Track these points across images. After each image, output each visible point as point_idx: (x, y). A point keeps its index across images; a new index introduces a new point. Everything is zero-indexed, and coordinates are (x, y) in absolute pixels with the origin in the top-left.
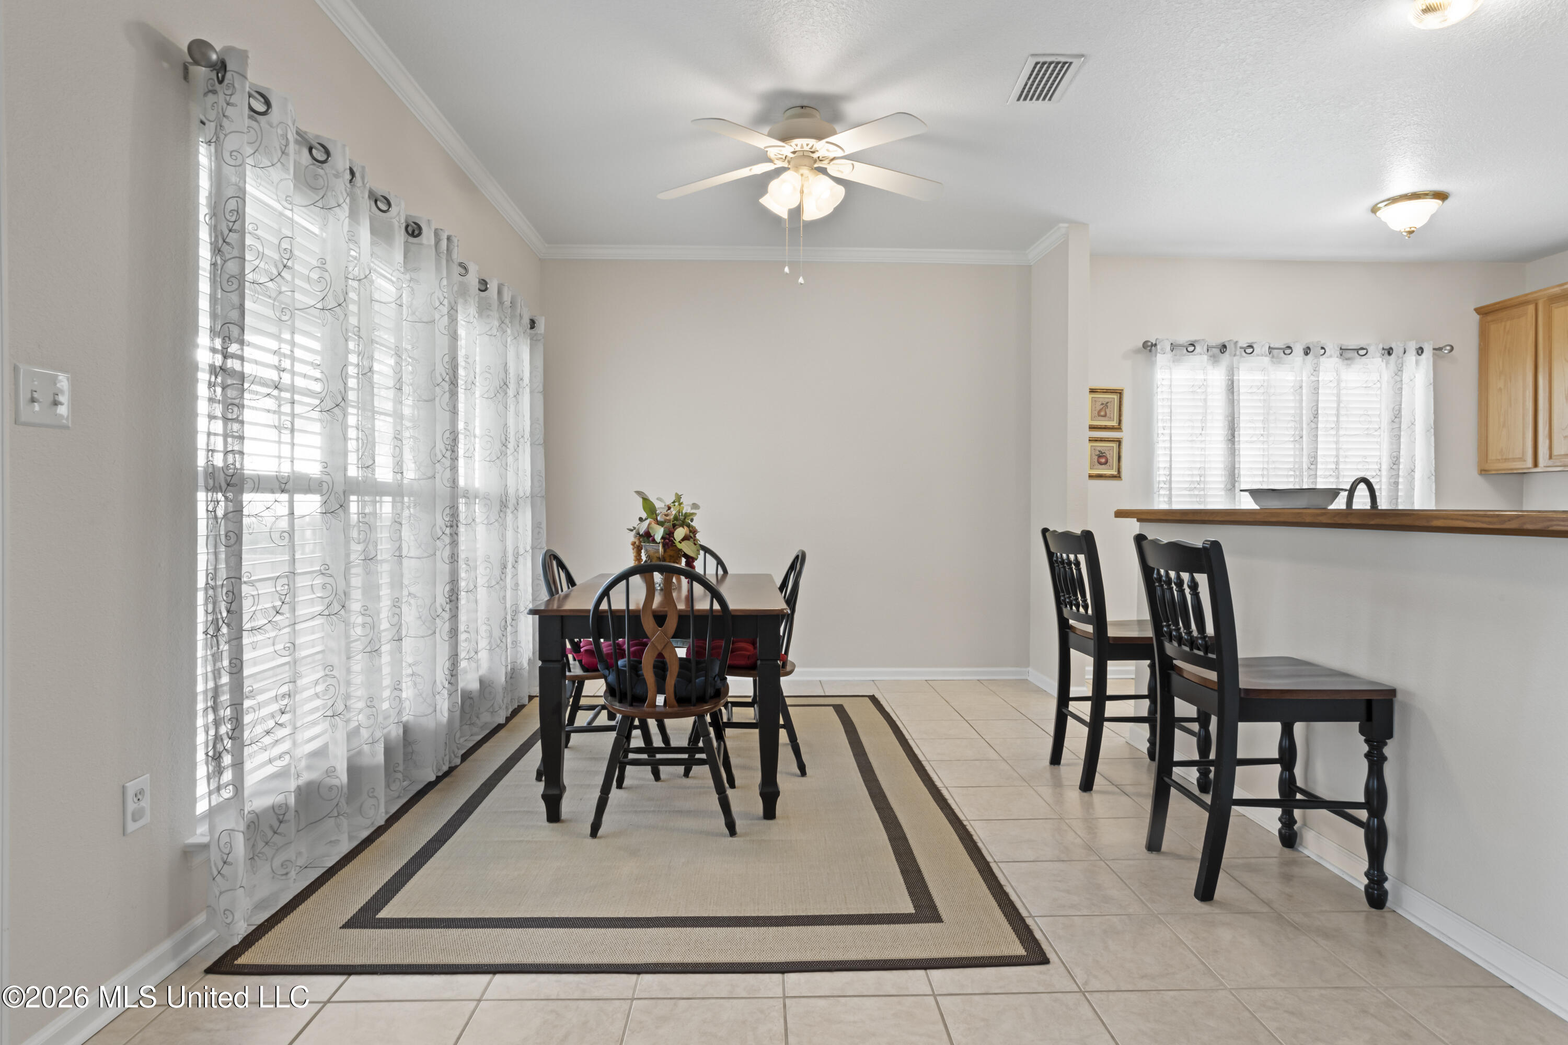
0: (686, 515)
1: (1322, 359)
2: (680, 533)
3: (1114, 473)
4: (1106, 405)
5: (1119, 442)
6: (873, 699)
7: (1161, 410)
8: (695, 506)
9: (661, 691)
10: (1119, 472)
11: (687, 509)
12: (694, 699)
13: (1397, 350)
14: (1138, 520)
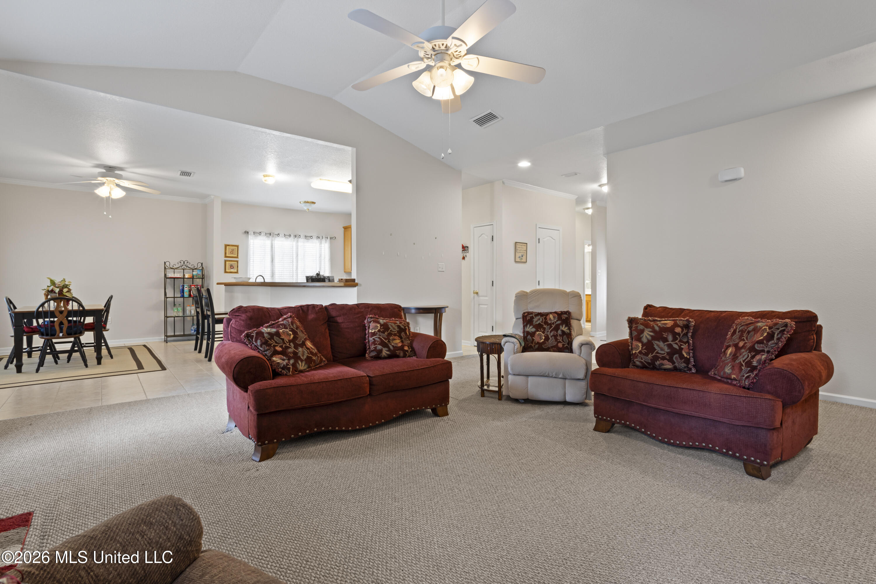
0: (67, 285)
1: (299, 239)
2: (65, 290)
3: (236, 271)
4: (233, 250)
5: (237, 262)
6: (145, 346)
7: (251, 252)
8: (70, 282)
9: (61, 332)
10: (237, 271)
11: (67, 283)
12: (73, 333)
13: (321, 238)
14: (225, 285)
